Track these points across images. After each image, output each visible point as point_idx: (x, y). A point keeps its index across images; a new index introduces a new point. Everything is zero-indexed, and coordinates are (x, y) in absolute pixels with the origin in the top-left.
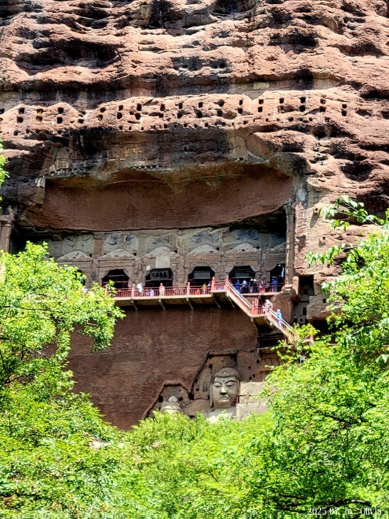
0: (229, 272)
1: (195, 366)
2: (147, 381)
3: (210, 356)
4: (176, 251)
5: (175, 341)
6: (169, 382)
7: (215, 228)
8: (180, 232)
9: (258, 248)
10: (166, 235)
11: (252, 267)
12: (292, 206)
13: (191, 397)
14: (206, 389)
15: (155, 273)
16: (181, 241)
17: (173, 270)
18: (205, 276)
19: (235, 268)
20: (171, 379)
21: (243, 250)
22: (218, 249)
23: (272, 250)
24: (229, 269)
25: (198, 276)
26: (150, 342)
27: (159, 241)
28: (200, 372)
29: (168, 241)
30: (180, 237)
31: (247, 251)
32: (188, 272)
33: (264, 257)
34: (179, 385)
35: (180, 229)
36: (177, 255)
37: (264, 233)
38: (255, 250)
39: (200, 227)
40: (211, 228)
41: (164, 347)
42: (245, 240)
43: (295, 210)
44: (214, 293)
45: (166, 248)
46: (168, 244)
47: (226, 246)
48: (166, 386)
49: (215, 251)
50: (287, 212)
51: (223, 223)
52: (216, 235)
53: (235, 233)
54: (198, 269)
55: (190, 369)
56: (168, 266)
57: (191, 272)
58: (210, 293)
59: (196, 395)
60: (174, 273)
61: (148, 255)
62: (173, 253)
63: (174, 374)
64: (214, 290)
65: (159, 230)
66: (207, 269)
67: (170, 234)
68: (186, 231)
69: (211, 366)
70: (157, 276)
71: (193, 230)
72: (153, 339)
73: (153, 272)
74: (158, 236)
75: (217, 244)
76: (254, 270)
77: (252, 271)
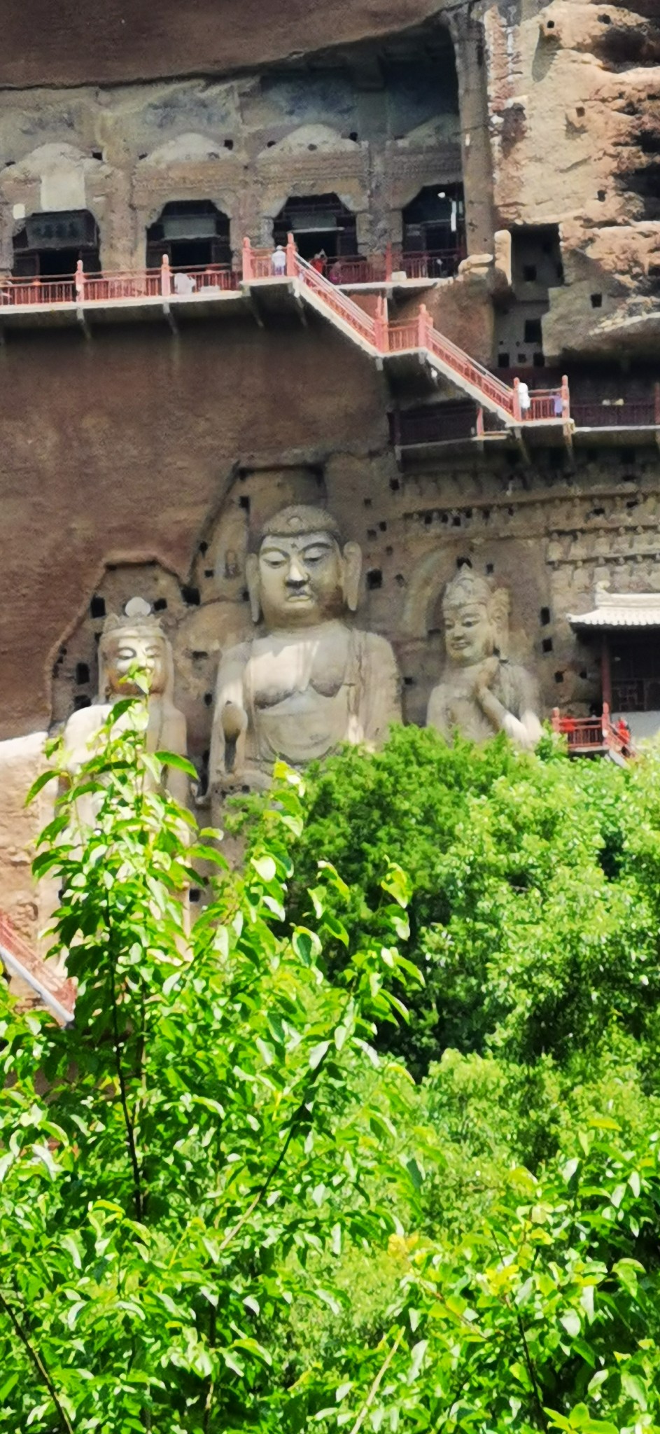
0: (274, 214)
1: (195, 504)
2: (52, 555)
3: (243, 473)
4: (98, 156)
5: (130, 432)
6: (119, 555)
7: (213, 79)
8: (104, 96)
9: (353, 137)
10: (62, 107)
11: (344, 198)
12: (474, 15)
13: (192, 596)
14: (234, 572)
15: (42, 225)
16: (110, 123)
17: (97, 214)
18: (200, 230)
19: (293, 203)
20: (123, 546)
21: (312, 147)
22: (229, 144)
23: (402, 143)
24: (274, 205)
25: (178, 232)
26: (52, 438)
27: (41, 124)
28: (213, 521)
29: (71, 125)
30: (107, 113)
31: (325, 149)
32: (147, 219)
33: (378, 166)
34: (153, 563)
35: (106, 87)
36: (106, 169)
37: (369, 90)
38: (349, 145)
39: (168, 80)
40: (202, 83)
41: (98, 451)
42: (312, 113)
43: (480, 26)
45: (66, 148)
46: (72, 135)
47: (256, 136)
48: (111, 568)
49: (225, 153)
50: (455, 33)
51: (241, 63)
52: (220, 102)
53: (279, 96)
54: (174, 210)
55: (182, 515)
56: (79, 203)
57: (155, 219)
59: (207, 590)
60: (103, 226)
61: (14, 171)
62: (91, 163)
63: (135, 534)
64: (250, 280)
65: (39, 92)
66: (204, 208)
67: (74, 103)
68: (122, 93)
69: (245, 502)
70: (49, 234)
71: (147, 88)
72: (60, 428)
73: (35, 225)
74: (38, 108)
75: (225, 130)
76: (351, 206)
77: (347, 211)
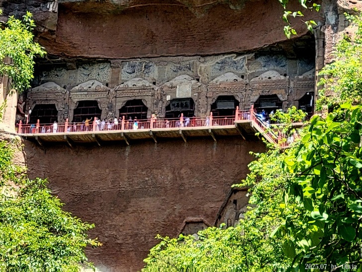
0: (255, 101)
1: (218, 201)
2: (167, 218)
3: (234, 191)
4: (198, 80)
5: (197, 175)
6: (190, 219)
7: (239, 54)
8: (202, 59)
9: (285, 75)
10: (188, 63)
11: (279, 96)
12: (322, 30)
15: (176, 103)
16: (203, 68)
17: (195, 99)
18: (229, 106)
19: (261, 97)
20: (193, 216)
21: (270, 78)
22: (242, 77)
23: (300, 77)
24: (254, 98)
25: (221, 106)
26: (170, 176)
27: (180, 69)
28: (223, 208)
29: (190, 69)
30: (202, 65)
31: (274, 79)
32: (211, 102)
33: (292, 85)
34: (202, 222)
35: (202, 56)
36: (199, 84)
37: (291, 59)
38: (282, 77)
39: (224, 54)
40: (235, 55)
41: (186, 181)
42: (272, 67)
43: (324, 34)
44: (238, 124)
45: (187, 77)
46: (190, 73)
47: (251, 74)
48: (187, 223)
49: (240, 79)
50: (316, 36)
51: (248, 49)
52: (241, 62)
53: (261, 60)
54: (221, 98)
55: (213, 205)
56: (190, 96)
57: (214, 102)
58: (234, 124)
60: (196, 104)
61: (168, 84)
62: (194, 82)
63: (196, 211)
64: (238, 120)
65: (180, 57)
66: (231, 98)
67: (191, 62)
68: (208, 58)
69: (235, 202)
70: (178, 106)
71: (216, 57)
72: (173, 173)
73: (173, 103)
74: (179, 63)
75: (241, 72)
76: (281, 99)
